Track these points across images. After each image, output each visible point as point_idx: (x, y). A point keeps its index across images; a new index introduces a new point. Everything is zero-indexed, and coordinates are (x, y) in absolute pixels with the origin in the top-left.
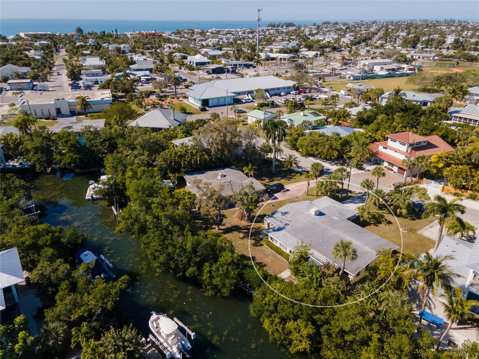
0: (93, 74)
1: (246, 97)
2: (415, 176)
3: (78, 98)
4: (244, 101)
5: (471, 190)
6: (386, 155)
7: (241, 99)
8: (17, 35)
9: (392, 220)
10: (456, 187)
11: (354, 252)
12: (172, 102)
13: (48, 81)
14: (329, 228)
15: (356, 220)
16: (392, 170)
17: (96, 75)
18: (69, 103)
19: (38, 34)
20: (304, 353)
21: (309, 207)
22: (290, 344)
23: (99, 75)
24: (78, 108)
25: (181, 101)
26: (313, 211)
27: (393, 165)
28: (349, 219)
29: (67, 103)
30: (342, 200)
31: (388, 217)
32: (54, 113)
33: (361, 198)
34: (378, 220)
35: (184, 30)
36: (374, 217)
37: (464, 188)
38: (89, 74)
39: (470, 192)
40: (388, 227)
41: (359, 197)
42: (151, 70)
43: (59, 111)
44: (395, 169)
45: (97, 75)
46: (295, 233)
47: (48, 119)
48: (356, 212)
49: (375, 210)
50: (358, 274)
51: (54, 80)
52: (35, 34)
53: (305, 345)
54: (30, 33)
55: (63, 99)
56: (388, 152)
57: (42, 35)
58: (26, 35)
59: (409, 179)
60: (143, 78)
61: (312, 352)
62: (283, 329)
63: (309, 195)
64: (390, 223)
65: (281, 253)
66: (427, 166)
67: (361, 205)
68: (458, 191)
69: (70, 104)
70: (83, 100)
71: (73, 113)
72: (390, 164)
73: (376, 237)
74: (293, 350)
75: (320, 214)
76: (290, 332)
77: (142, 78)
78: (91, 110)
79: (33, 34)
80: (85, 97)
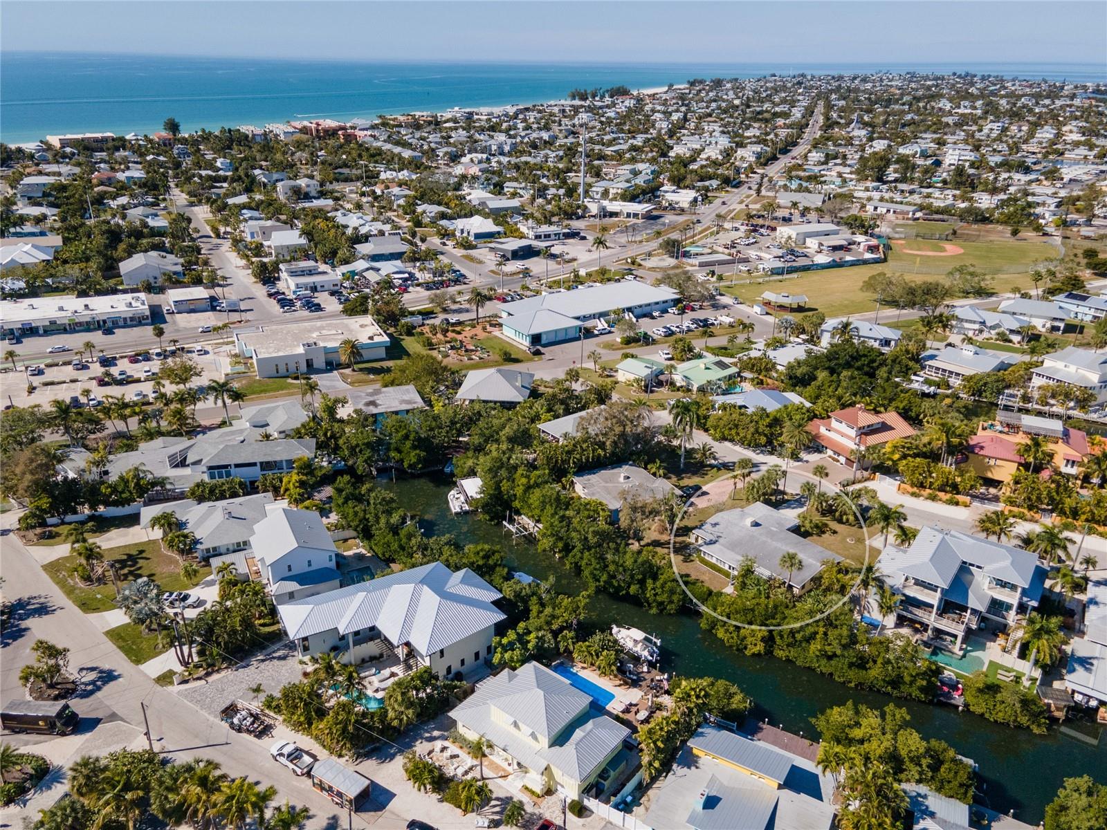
0: (303, 271)
2: (866, 469)
4: (595, 332)
5: (930, 488)
6: (829, 440)
7: (590, 329)
9: (837, 530)
10: (913, 485)
11: (800, 562)
12: (476, 335)
14: (769, 541)
15: (796, 530)
16: (838, 461)
17: (308, 272)
18: (326, 349)
20: (759, 655)
21: (743, 517)
22: (746, 648)
23: (313, 271)
24: (344, 358)
25: (490, 332)
26: (748, 522)
27: (839, 455)
28: (788, 530)
30: (777, 505)
31: (834, 525)
32: (304, 367)
33: (799, 502)
34: (821, 530)
36: (817, 526)
37: (922, 486)
38: (296, 272)
39: (928, 491)
40: (833, 537)
41: (796, 501)
43: (309, 363)
44: (842, 459)
45: (310, 272)
46: (733, 546)
47: (296, 378)
48: (797, 522)
49: (817, 518)
50: (803, 587)
53: (760, 648)
55: (316, 344)
56: (832, 435)
57: (96, 140)
59: (859, 475)
60: (396, 278)
61: (766, 654)
62: (738, 636)
63: (737, 500)
64: (835, 532)
65: (719, 570)
66: (879, 457)
67: (800, 510)
68: (915, 490)
69: (326, 352)
70: (353, 344)
71: (330, 366)
72: (835, 453)
73: (820, 549)
74: (748, 653)
75: (756, 524)
76: (745, 638)
80: (354, 341)
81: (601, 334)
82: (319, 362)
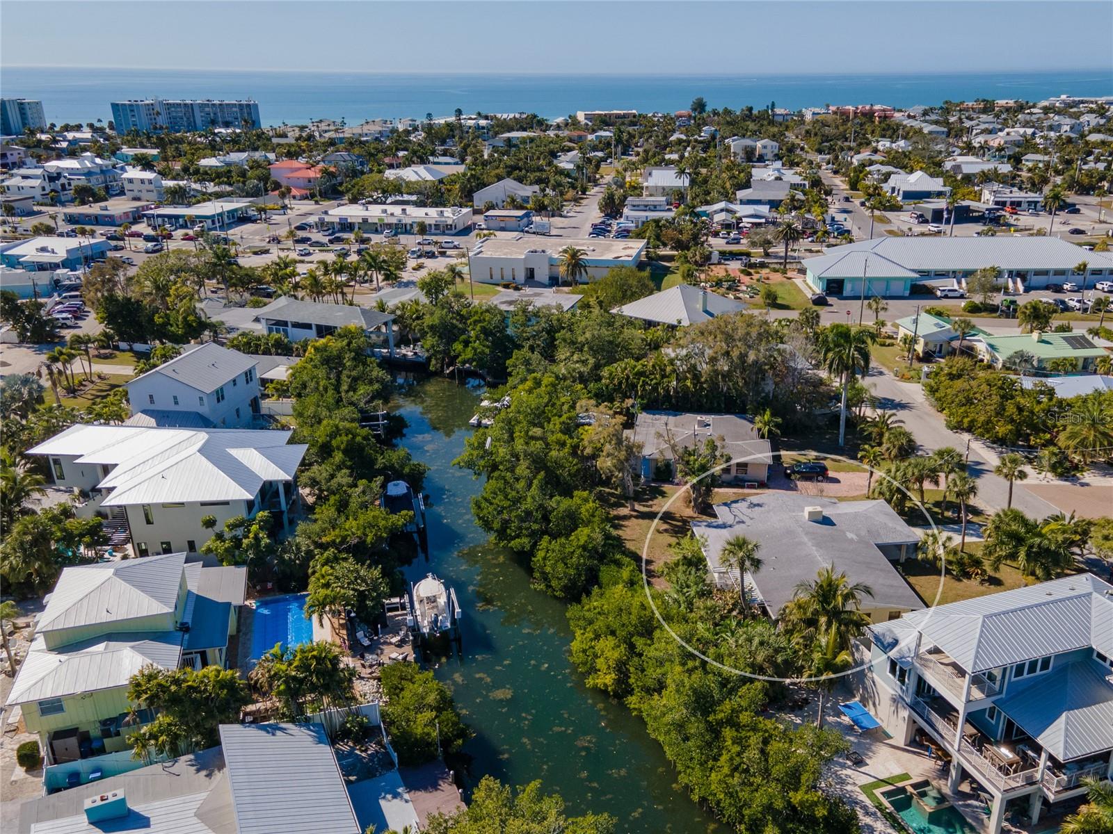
0: (646, 206)
1: (952, 284)
3: (565, 251)
4: (939, 293)
7: (934, 288)
8: (570, 117)
12: (768, 279)
13: (561, 216)
17: (652, 208)
18: (551, 259)
19: (610, 115)
23: (658, 208)
24: (562, 271)
25: (790, 278)
29: (547, 260)
32: (521, 276)
35: (962, 103)
38: (638, 206)
42: (774, 205)
43: (530, 274)
45: (655, 208)
47: (506, 286)
51: (574, 214)
52: (605, 115)
54: (597, 112)
55: (543, 251)
57: (618, 116)
58: (587, 117)
60: (746, 222)
69: (552, 263)
70: (574, 254)
71: (554, 282)
77: (744, 220)
78: (585, 278)
79: (600, 115)
80: (579, 251)
81: (946, 297)
82: (542, 274)
